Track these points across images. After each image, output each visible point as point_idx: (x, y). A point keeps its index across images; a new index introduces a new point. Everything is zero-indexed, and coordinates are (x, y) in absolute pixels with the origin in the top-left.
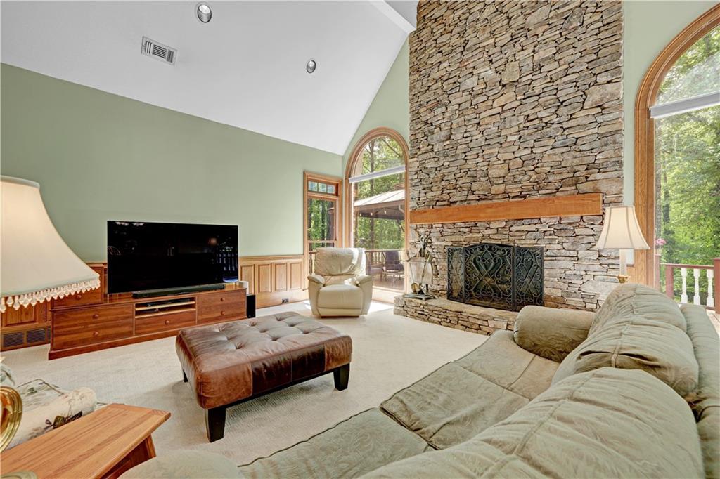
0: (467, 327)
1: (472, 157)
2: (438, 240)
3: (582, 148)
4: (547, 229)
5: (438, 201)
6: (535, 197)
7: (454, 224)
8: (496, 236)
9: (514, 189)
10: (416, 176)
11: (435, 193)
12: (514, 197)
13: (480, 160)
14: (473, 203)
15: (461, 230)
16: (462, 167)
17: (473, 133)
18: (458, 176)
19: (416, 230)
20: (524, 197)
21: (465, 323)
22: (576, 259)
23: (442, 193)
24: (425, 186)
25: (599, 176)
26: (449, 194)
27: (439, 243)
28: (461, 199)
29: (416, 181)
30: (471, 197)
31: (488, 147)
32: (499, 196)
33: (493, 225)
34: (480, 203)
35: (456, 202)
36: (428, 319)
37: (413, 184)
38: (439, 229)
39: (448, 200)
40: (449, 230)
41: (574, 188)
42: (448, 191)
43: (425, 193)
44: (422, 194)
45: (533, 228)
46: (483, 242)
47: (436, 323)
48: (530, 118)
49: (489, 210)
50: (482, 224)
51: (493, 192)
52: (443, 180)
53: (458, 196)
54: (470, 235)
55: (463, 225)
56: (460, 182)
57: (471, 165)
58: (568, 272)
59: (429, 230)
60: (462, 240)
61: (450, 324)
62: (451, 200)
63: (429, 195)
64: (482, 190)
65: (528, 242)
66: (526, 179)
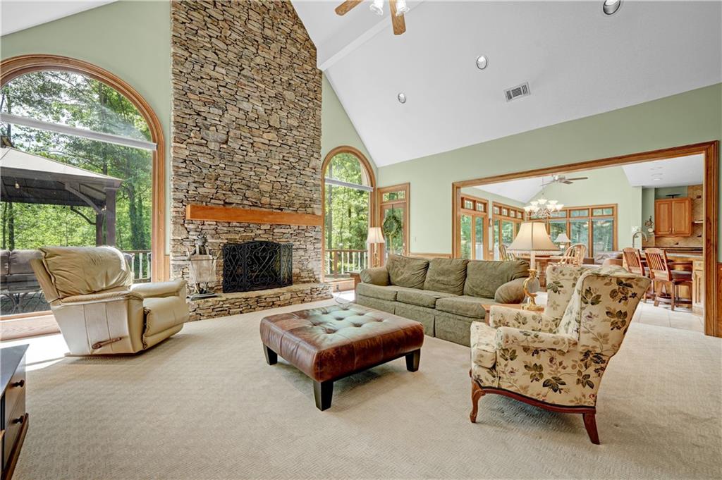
0: (264, 307)
1: (247, 169)
2: (213, 237)
3: (308, 188)
4: (292, 232)
5: (212, 199)
6: (287, 211)
7: (229, 223)
8: (266, 236)
9: (276, 203)
10: (184, 165)
11: (208, 189)
12: (276, 209)
13: (252, 173)
14: (247, 208)
15: (236, 229)
16: (237, 174)
17: (248, 149)
18: (234, 180)
19: (183, 225)
20: (282, 210)
21: (264, 304)
22: (306, 250)
23: (217, 192)
24: (196, 180)
25: (315, 206)
26: (224, 194)
27: (214, 241)
28: (237, 202)
29: (183, 170)
30: (245, 202)
31: (259, 166)
32: (267, 206)
33: (262, 227)
34: (252, 208)
35: (233, 203)
36: (229, 313)
37: (180, 173)
38: (213, 227)
39: (224, 201)
40: (225, 229)
41: (304, 209)
42: (224, 192)
43: (196, 188)
44: (192, 187)
45: (287, 231)
46: (256, 239)
47: (238, 313)
48: (285, 158)
49: (270, 216)
50: (255, 225)
51: (262, 202)
52: (217, 179)
53: (235, 199)
54: (245, 234)
55: (238, 224)
56: (235, 187)
57: (245, 175)
58: (303, 258)
59: (200, 227)
60: (238, 237)
61: (251, 310)
62: (227, 201)
63: (201, 190)
64: (255, 198)
65: (284, 240)
66: (283, 198)
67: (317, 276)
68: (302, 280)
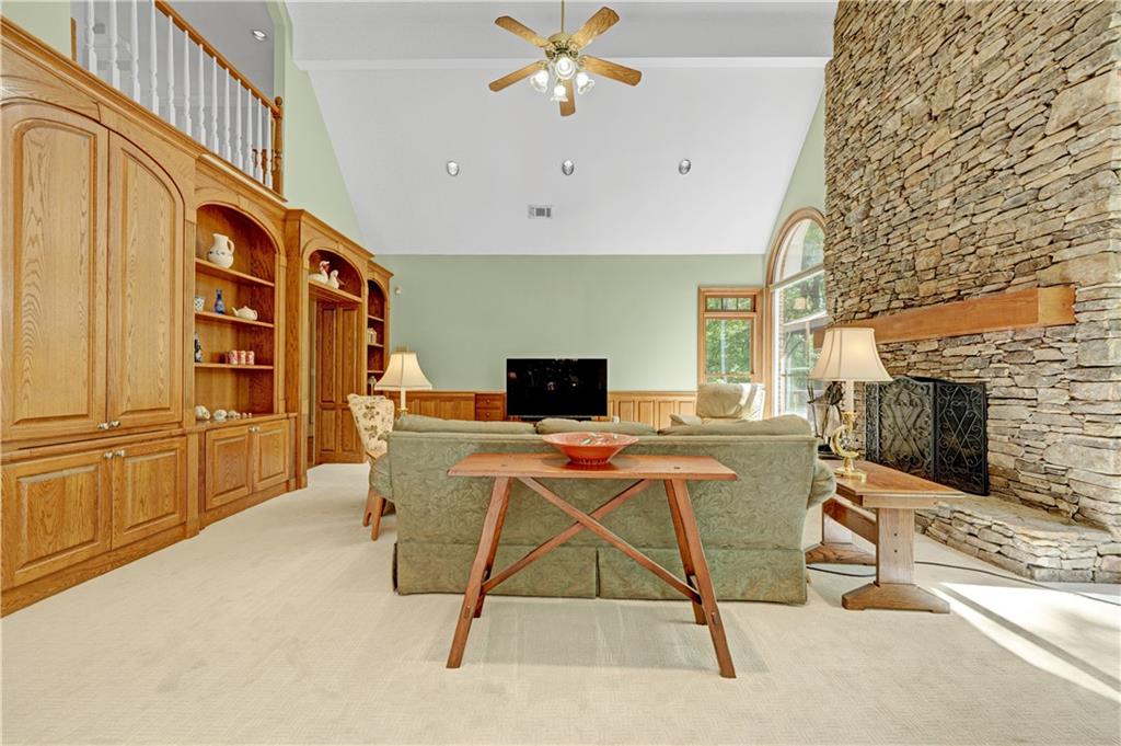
1: (896, 240)
3: (1045, 205)
4: (993, 351)
5: (856, 312)
6: (977, 297)
8: (924, 366)
9: (948, 287)
10: (831, 277)
11: (854, 300)
12: (950, 300)
13: (905, 243)
14: (898, 313)
15: (885, 356)
16: (884, 258)
17: (896, 203)
18: (880, 271)
20: (963, 298)
22: (1033, 403)
23: (861, 301)
24: (843, 291)
25: (1070, 253)
26: (869, 301)
28: (883, 307)
29: (831, 284)
30: (895, 304)
31: (914, 222)
32: (930, 301)
33: (921, 347)
34: (906, 312)
35: (878, 312)
37: (829, 290)
39: (869, 310)
41: (1032, 277)
42: (868, 297)
43: (843, 301)
44: (839, 304)
45: (973, 350)
46: (910, 374)
48: (969, 166)
50: (908, 346)
51: (922, 294)
52: (862, 280)
53: (880, 303)
54: (894, 364)
56: (882, 282)
57: (895, 253)
58: (1023, 427)
62: (872, 310)
63: (847, 304)
64: (908, 291)
65: (966, 373)
66: (965, 269)
67: (1084, 502)
68: (1024, 495)
